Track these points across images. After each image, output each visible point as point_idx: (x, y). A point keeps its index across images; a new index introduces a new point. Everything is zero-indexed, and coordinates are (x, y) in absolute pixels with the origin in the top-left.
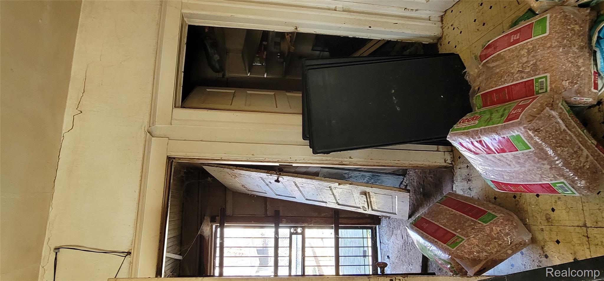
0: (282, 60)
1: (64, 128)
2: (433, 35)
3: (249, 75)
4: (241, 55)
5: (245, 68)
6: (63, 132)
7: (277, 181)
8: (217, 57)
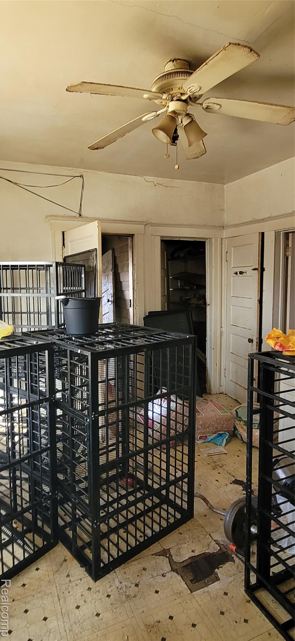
0: (184, 300)
1: (146, 177)
2: (212, 388)
3: (171, 277)
4: (184, 271)
5: (175, 275)
6: (144, 177)
7: (108, 301)
8: (182, 255)
